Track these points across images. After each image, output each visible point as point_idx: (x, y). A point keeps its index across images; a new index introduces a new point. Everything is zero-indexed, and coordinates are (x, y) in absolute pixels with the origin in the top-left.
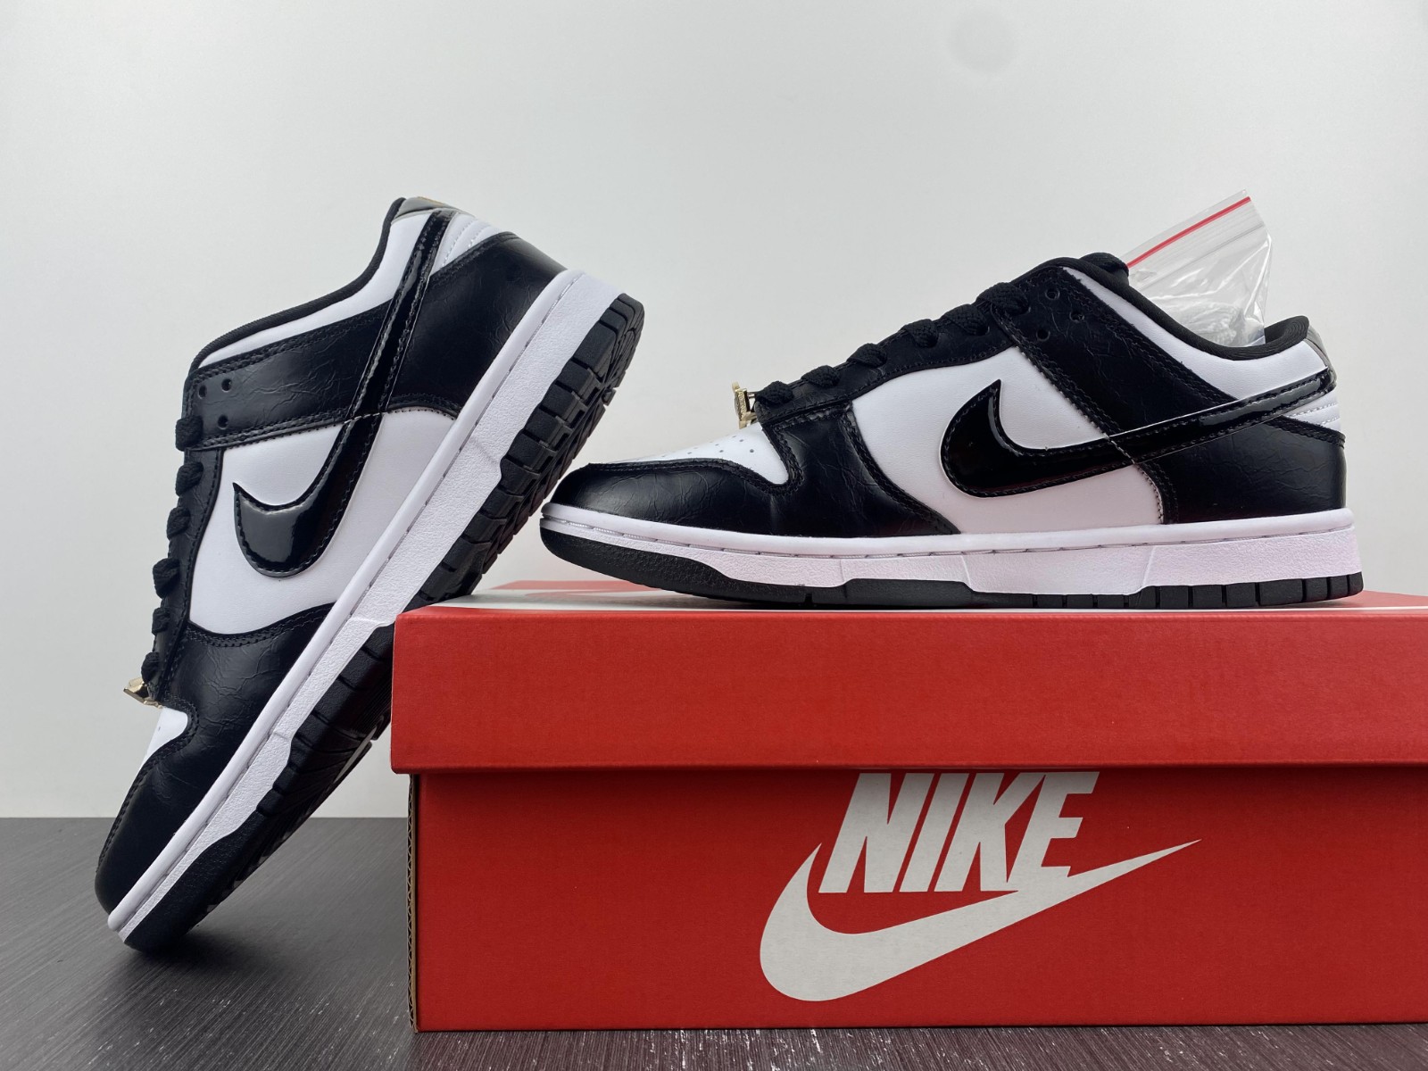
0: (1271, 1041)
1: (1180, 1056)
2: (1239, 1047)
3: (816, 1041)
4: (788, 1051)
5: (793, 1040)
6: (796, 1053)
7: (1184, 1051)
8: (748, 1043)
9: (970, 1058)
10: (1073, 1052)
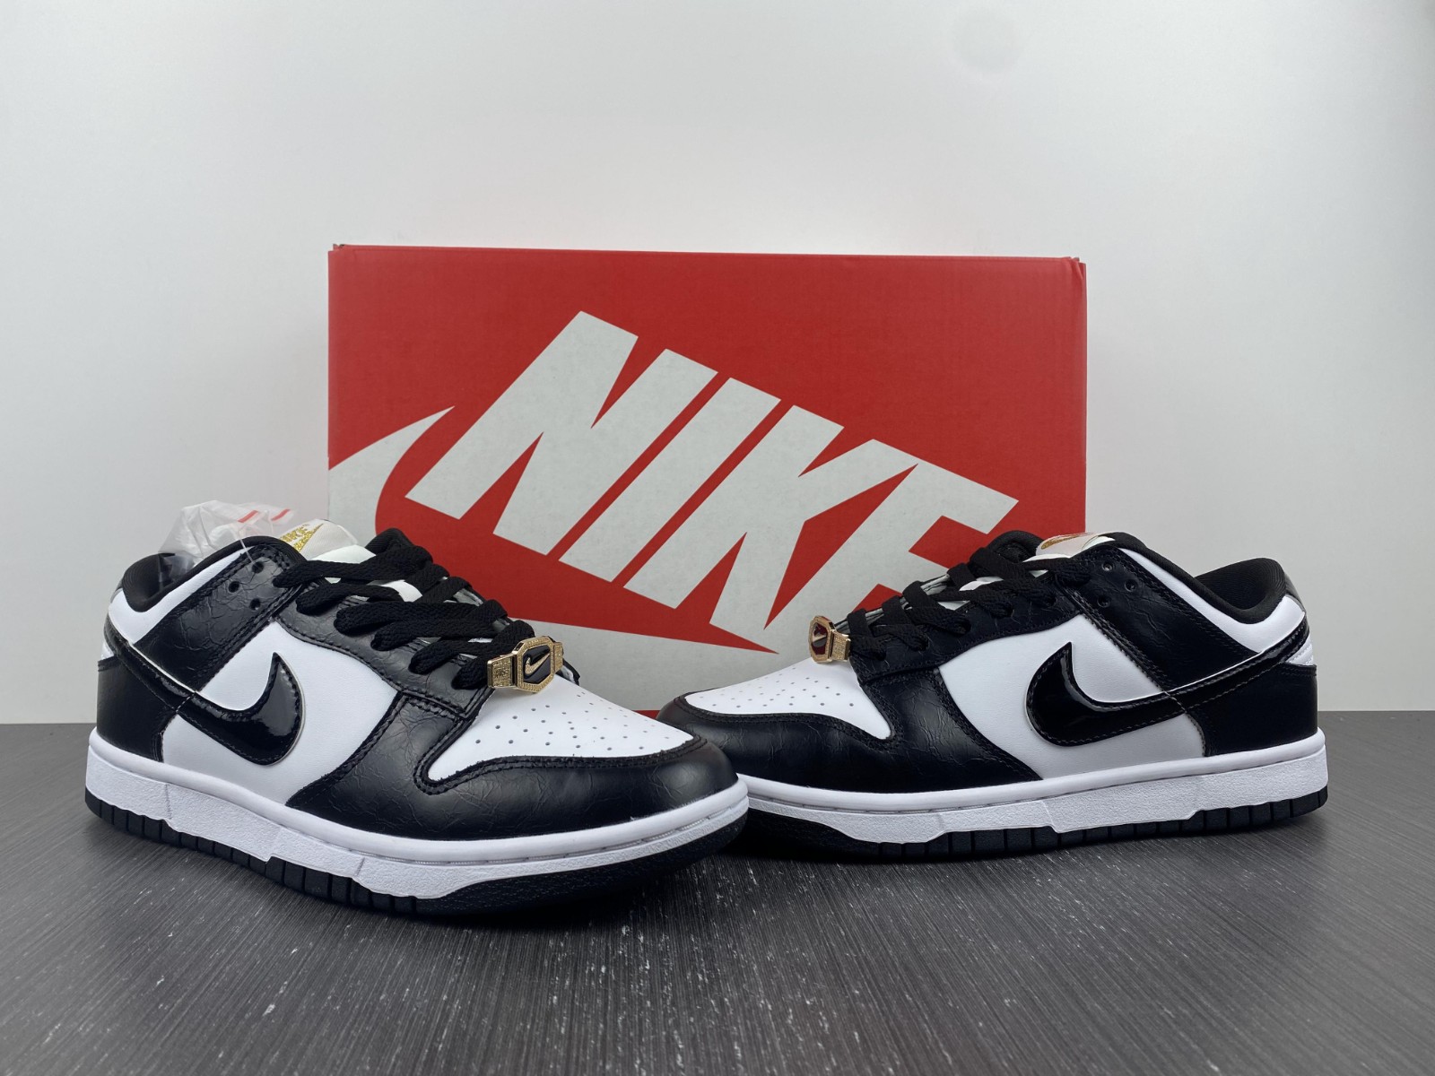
0: (1122, 872)
1: (1048, 882)
2: (1096, 876)
3: (752, 877)
4: (729, 885)
5: (733, 876)
6: (736, 886)
7: (1052, 879)
8: (696, 879)
9: (879, 887)
10: (963, 882)
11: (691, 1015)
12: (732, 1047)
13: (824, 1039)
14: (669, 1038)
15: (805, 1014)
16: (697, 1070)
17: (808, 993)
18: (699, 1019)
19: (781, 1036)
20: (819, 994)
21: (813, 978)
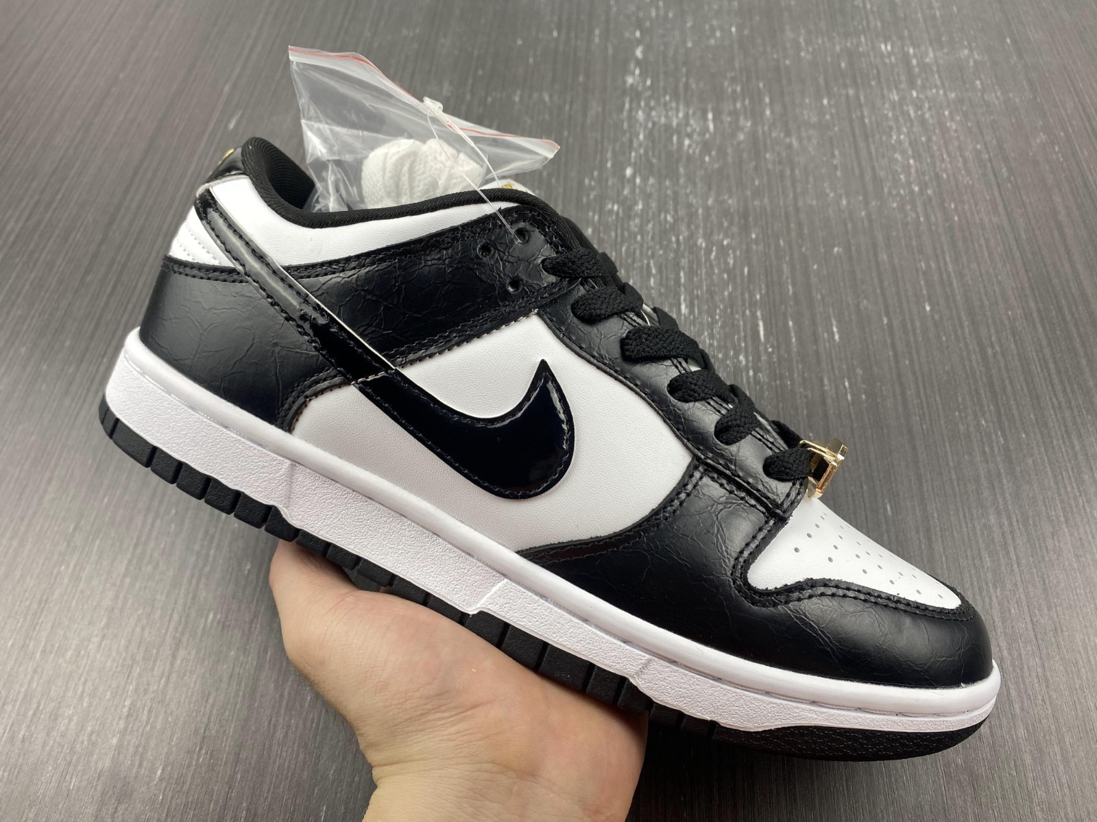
11: (661, 248)
12: (679, 274)
13: (728, 271)
14: (648, 265)
15: (723, 251)
16: (660, 290)
17: (726, 236)
18: (665, 252)
19: (706, 268)
20: (732, 237)
21: (731, 223)
